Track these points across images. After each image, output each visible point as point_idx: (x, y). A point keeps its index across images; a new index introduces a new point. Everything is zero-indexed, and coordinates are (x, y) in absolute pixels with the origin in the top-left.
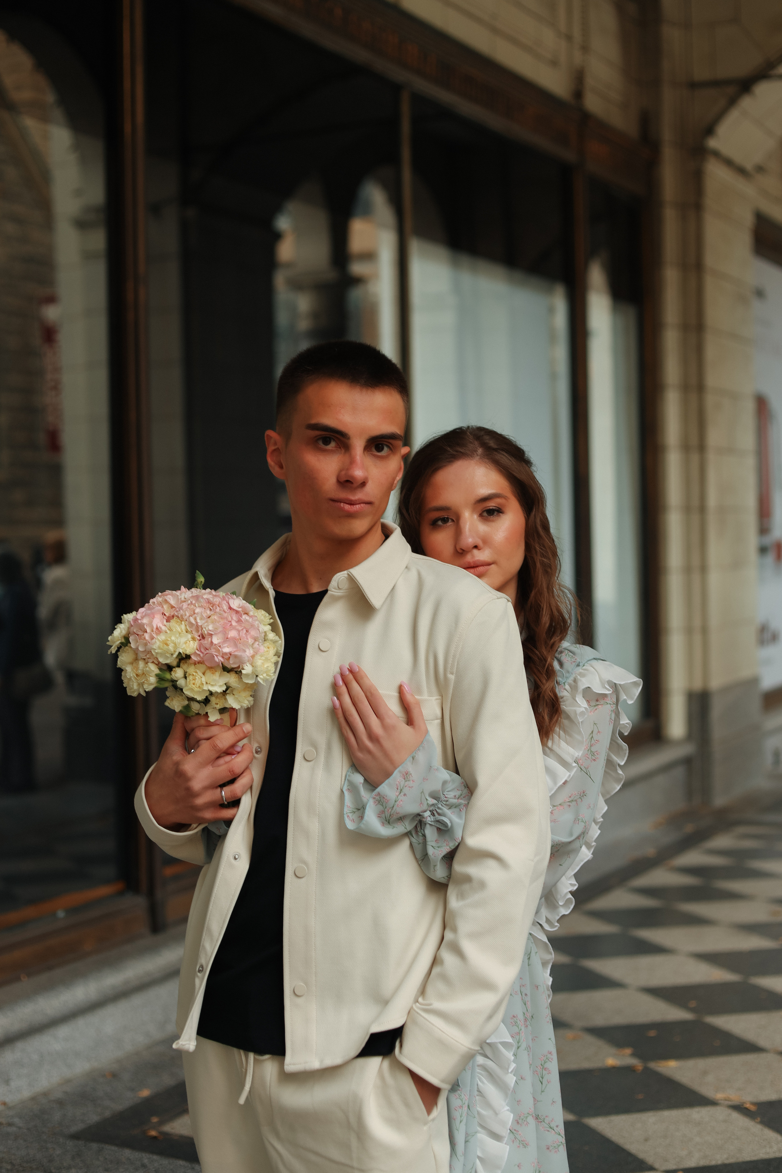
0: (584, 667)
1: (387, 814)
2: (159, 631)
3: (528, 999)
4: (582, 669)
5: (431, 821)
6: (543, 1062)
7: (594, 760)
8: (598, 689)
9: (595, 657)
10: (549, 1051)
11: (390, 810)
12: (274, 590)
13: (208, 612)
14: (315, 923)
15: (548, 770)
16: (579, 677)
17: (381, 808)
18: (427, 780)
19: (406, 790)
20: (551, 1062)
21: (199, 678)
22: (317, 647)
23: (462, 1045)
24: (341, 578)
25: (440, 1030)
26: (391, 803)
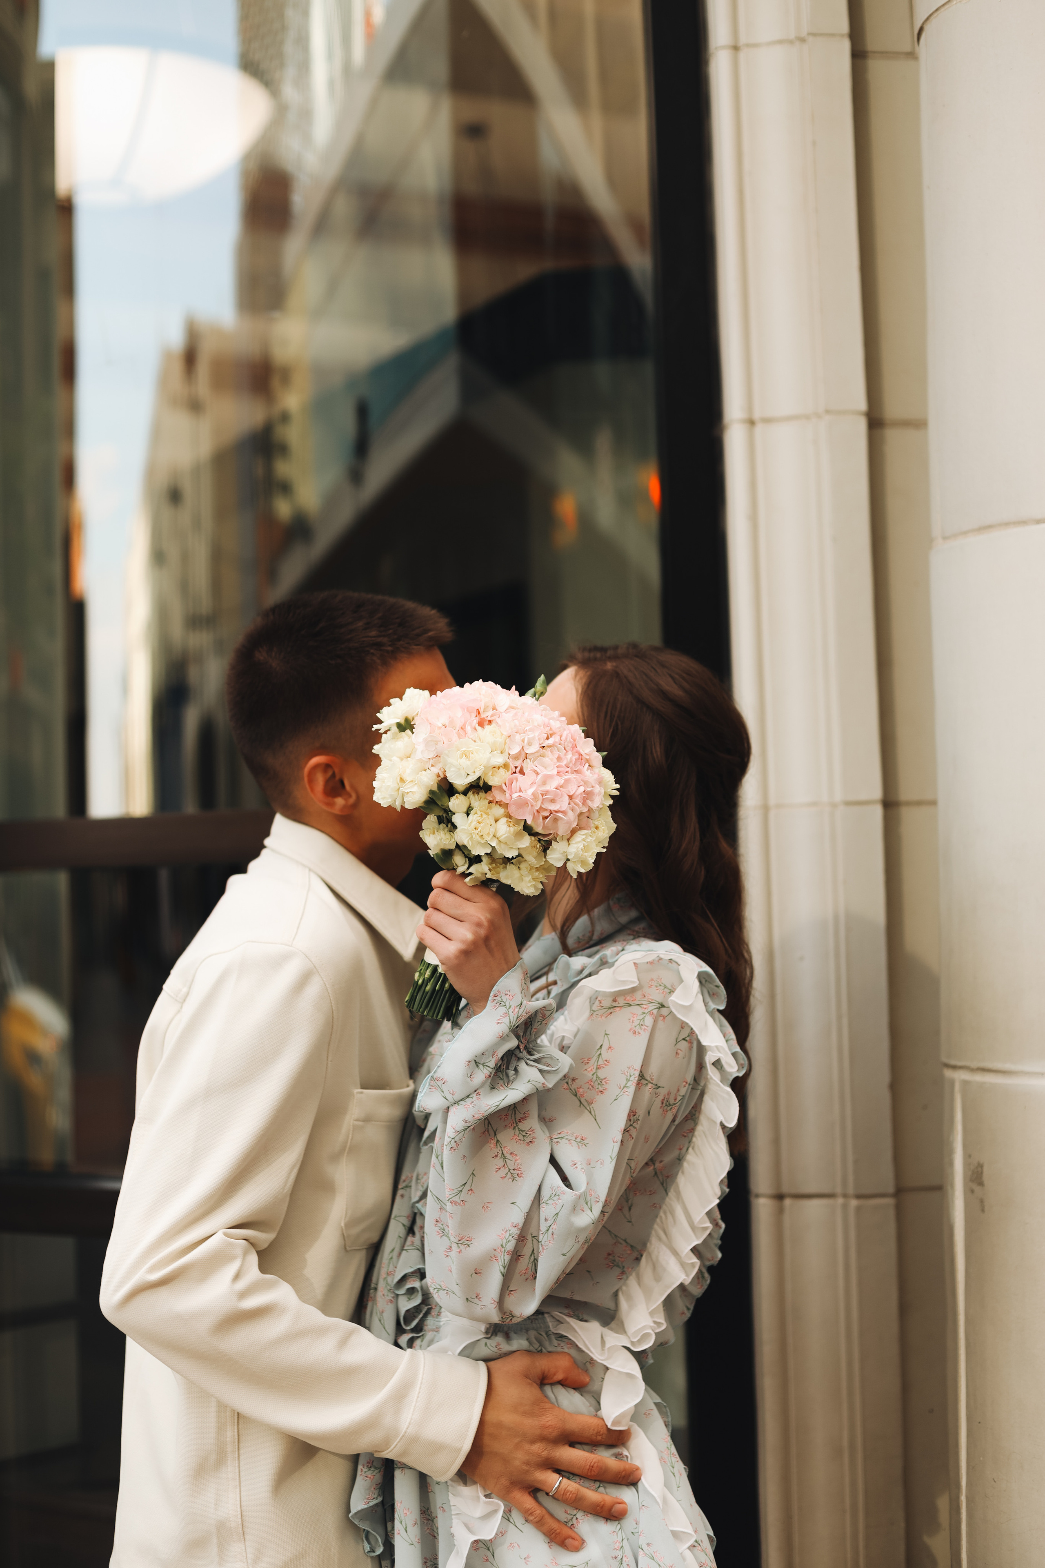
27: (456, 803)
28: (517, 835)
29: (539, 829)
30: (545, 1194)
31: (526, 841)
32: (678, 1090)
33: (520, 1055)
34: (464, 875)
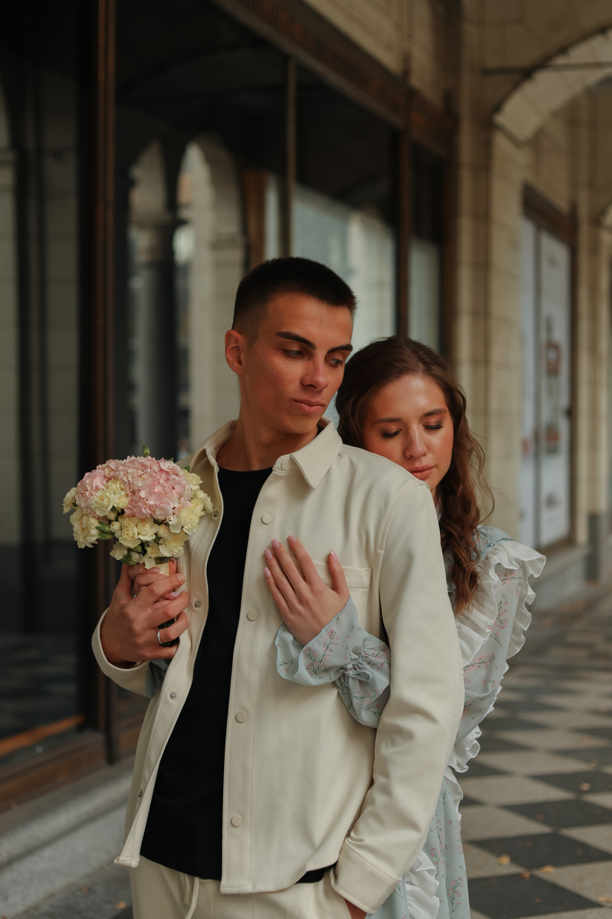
0: (495, 547)
1: (316, 667)
2: (97, 489)
3: (443, 832)
4: (492, 548)
5: (353, 675)
6: (454, 886)
7: (503, 627)
8: (507, 565)
9: (503, 538)
10: (459, 877)
11: (318, 664)
12: (218, 466)
13: (140, 472)
14: (253, 763)
15: (461, 635)
16: (490, 555)
17: (311, 661)
18: (350, 637)
19: (331, 647)
20: (461, 886)
21: (131, 529)
22: (260, 520)
23: (390, 877)
24: (284, 460)
25: (371, 864)
26: (320, 658)
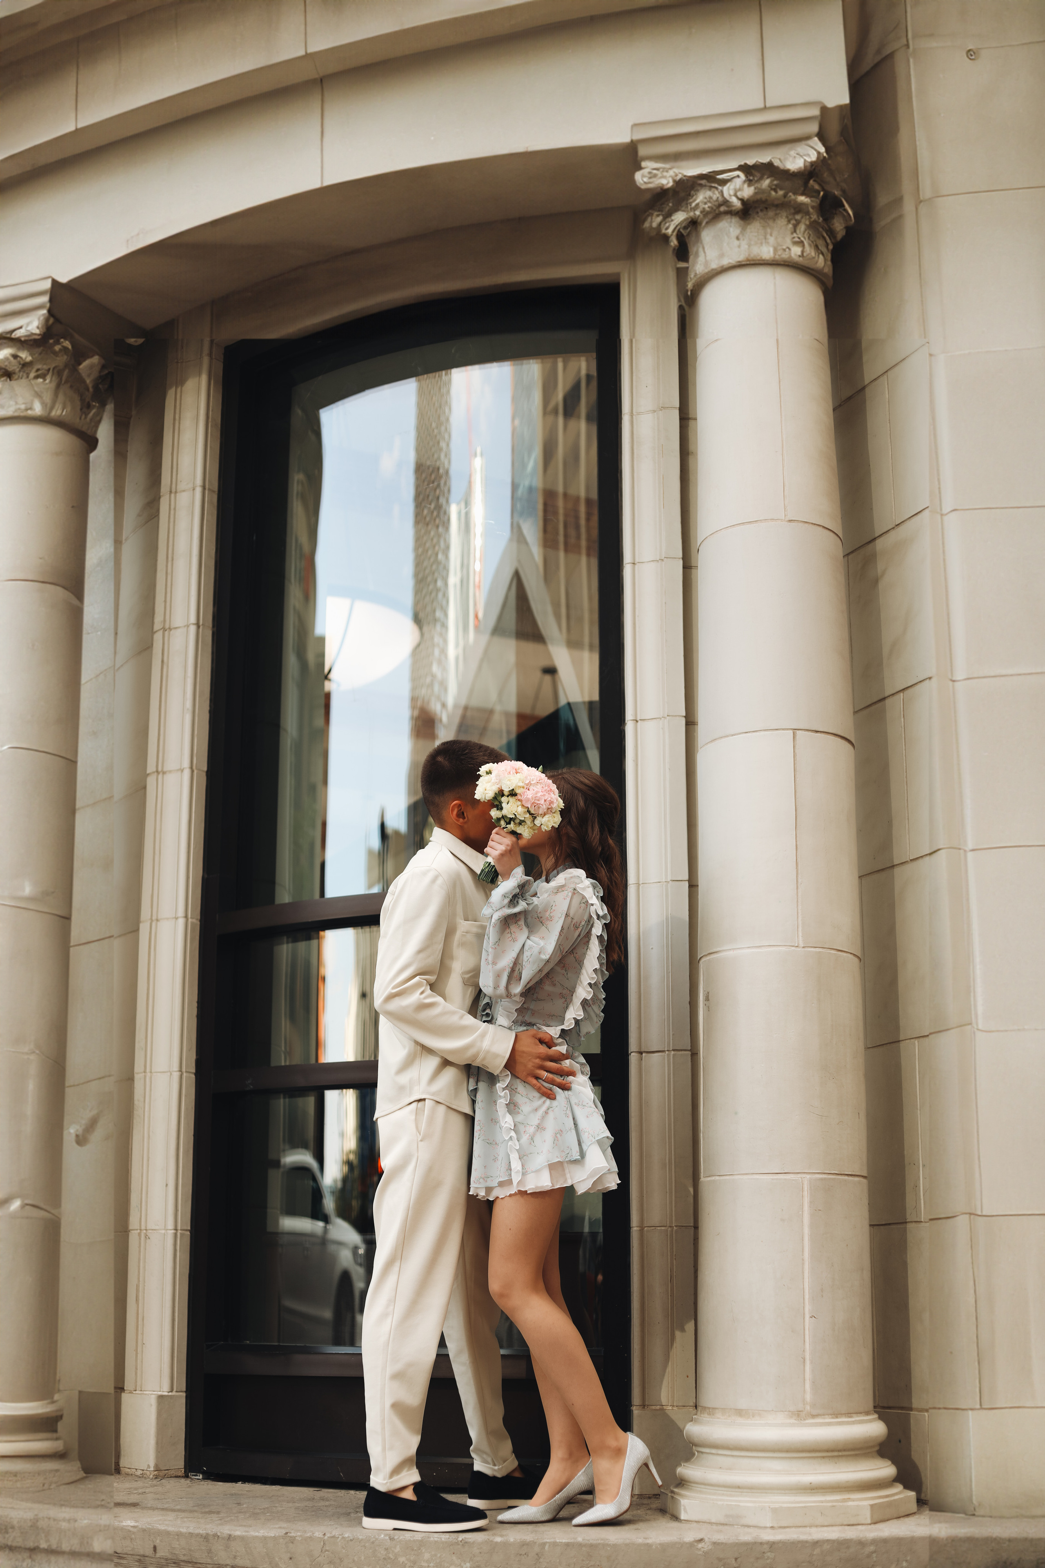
27: (504, 799)
28: (525, 812)
29: (532, 812)
30: (526, 947)
31: (528, 815)
32: (581, 922)
33: (519, 897)
34: (504, 828)
